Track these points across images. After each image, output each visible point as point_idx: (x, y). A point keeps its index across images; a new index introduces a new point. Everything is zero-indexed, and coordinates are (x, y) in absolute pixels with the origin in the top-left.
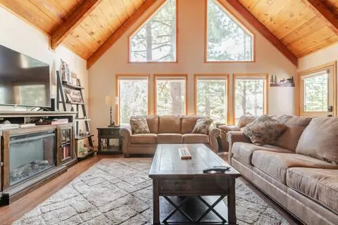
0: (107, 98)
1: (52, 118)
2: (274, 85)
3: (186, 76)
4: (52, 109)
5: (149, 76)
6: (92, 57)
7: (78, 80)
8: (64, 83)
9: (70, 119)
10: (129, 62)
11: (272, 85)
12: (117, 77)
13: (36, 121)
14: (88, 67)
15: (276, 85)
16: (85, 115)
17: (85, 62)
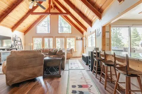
0: (29, 44)
1: (12, 49)
2: (77, 40)
3: (53, 37)
4: (12, 47)
5: (42, 37)
6: (25, 32)
7: (21, 39)
8: (16, 40)
9: (17, 49)
10: (36, 33)
11: (76, 40)
12: (33, 37)
13: (8, 50)
14: (24, 35)
15: (78, 40)
16: (22, 48)
17: (24, 33)
